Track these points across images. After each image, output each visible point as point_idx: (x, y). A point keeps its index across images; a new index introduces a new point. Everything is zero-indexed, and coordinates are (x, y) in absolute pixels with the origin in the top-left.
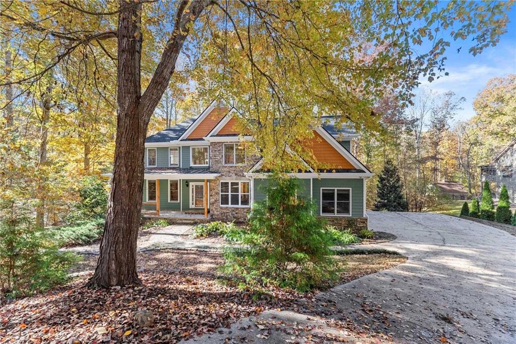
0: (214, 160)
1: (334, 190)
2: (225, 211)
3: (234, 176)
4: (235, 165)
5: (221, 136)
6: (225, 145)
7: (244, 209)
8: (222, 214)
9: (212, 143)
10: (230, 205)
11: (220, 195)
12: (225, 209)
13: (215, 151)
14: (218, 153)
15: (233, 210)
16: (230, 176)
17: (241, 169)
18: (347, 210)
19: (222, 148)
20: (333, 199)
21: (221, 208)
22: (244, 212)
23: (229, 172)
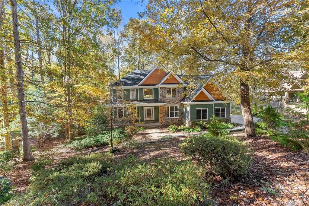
1: (220, 108)
5: (165, 84)
6: (167, 89)
7: (176, 118)
8: (166, 122)
10: (170, 117)
11: (165, 113)
12: (168, 120)
13: (163, 91)
15: (172, 120)
16: (170, 104)
18: (224, 116)
20: (219, 112)
21: (166, 119)
22: (177, 120)
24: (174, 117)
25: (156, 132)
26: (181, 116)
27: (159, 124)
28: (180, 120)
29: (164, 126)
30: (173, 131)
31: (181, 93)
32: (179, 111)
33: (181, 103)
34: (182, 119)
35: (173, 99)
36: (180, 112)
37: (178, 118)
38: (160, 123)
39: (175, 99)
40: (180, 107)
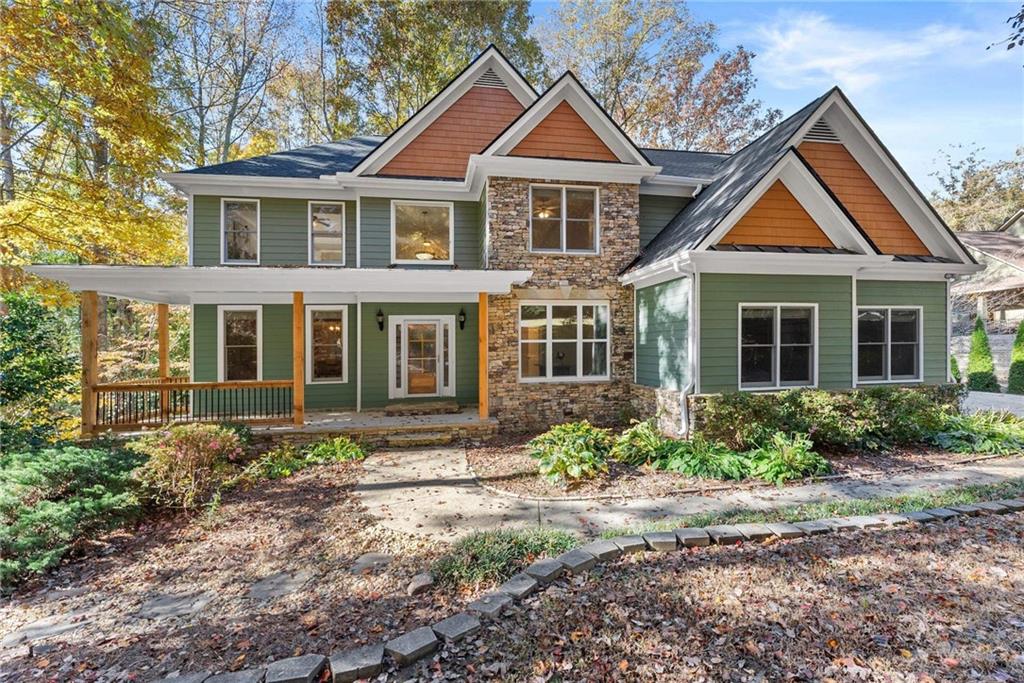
0: (502, 234)
2: (536, 396)
3: (566, 288)
4: (565, 252)
6: (535, 190)
7: (594, 385)
8: (527, 405)
9: (496, 179)
11: (520, 347)
12: (536, 390)
13: (506, 205)
14: (514, 213)
15: (564, 392)
16: (553, 287)
17: (587, 264)
19: (527, 195)
20: (883, 338)
21: (526, 387)
22: (596, 396)
23: (550, 274)
24: (580, 377)
25: (432, 477)
26: (622, 367)
27: (480, 418)
28: (617, 392)
29: (512, 435)
30: (575, 472)
31: (621, 220)
32: (608, 340)
33: (619, 286)
34: (627, 390)
35: (571, 258)
36: (614, 340)
37: (601, 384)
38: (484, 410)
39: (587, 258)
40: (614, 313)
